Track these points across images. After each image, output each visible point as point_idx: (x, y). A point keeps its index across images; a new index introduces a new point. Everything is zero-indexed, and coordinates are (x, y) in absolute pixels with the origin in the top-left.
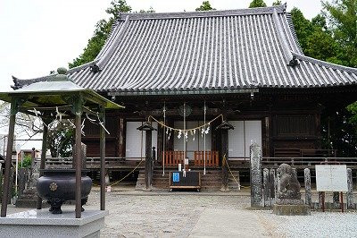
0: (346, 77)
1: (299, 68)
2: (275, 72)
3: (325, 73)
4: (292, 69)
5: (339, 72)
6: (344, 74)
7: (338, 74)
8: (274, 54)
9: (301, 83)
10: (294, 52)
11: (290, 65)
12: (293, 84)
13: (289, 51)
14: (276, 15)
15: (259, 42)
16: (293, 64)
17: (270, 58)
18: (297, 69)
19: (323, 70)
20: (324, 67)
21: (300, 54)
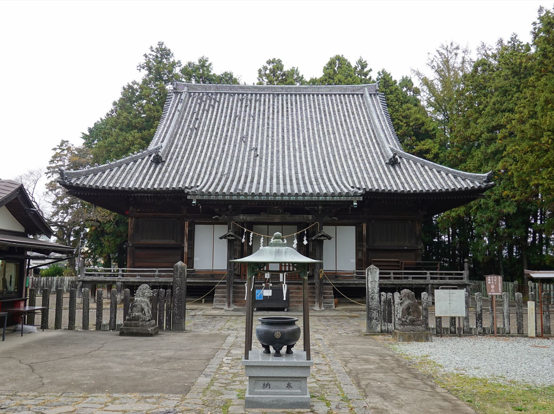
0: (451, 181)
1: (400, 167)
2: (373, 171)
3: (428, 176)
4: (392, 169)
5: (444, 175)
6: (449, 178)
7: (442, 178)
8: (369, 147)
9: (403, 187)
10: (392, 147)
11: (389, 164)
12: (395, 189)
13: (387, 146)
14: (368, 95)
15: (351, 130)
16: (393, 162)
17: (366, 153)
18: (397, 168)
19: (426, 171)
20: (427, 168)
21: (399, 149)
